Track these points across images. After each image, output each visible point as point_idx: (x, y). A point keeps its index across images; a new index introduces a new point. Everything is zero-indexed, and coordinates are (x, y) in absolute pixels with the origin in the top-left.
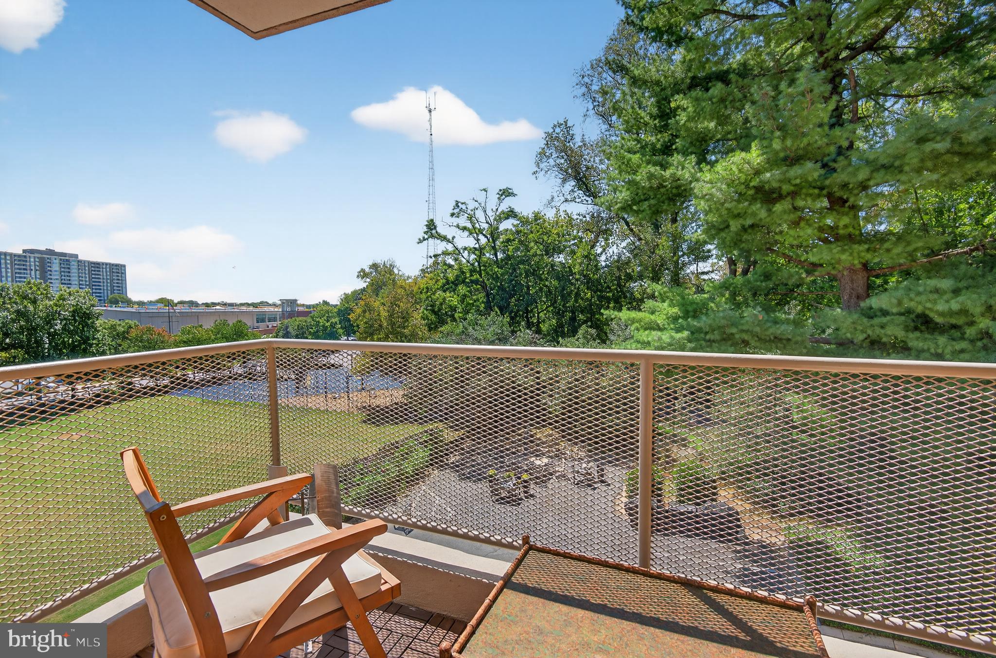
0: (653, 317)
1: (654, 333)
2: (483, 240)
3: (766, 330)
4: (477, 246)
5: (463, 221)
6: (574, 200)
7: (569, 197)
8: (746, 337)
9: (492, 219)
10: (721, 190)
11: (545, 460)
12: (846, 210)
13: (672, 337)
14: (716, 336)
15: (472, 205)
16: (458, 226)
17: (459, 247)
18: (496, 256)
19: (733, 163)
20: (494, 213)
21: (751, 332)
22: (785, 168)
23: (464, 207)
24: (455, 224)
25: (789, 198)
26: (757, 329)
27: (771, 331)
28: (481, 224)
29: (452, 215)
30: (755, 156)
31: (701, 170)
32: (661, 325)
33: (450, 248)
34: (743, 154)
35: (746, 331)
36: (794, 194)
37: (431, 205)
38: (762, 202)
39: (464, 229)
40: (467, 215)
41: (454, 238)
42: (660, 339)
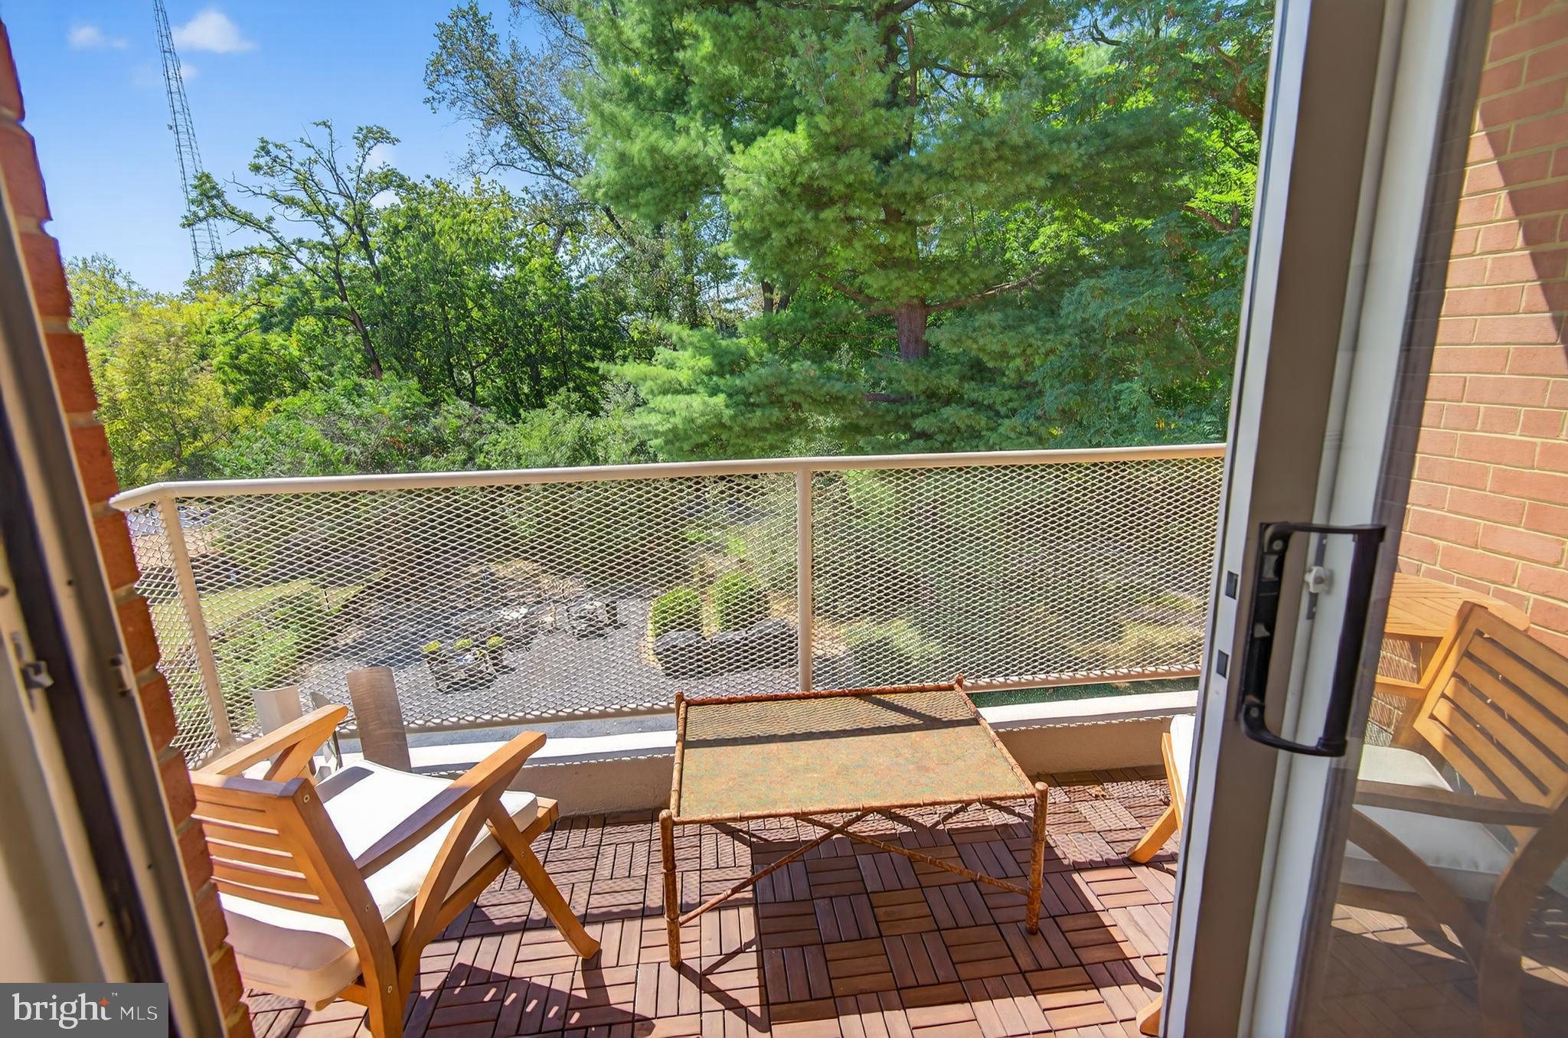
0: (672, 373)
1: (680, 397)
2: (340, 230)
3: (820, 388)
4: (327, 240)
5: (284, 184)
6: (512, 164)
7: (502, 158)
8: (798, 399)
9: (352, 185)
10: (759, 184)
11: (524, 610)
12: (903, 225)
13: (705, 403)
14: (762, 398)
15: (301, 154)
16: (275, 197)
17: (288, 239)
18: (372, 263)
19: (774, 145)
20: (354, 176)
21: (804, 393)
22: (833, 158)
23: (283, 155)
24: (266, 190)
25: (840, 205)
26: (810, 388)
27: (825, 389)
28: (329, 196)
29: (257, 168)
30: (800, 139)
31: (731, 150)
32: (685, 384)
33: (264, 240)
34: (787, 135)
35: (799, 392)
36: (847, 199)
37: (183, 137)
38: (809, 207)
39: (291, 202)
40: (291, 175)
41: (270, 219)
42: (689, 406)
